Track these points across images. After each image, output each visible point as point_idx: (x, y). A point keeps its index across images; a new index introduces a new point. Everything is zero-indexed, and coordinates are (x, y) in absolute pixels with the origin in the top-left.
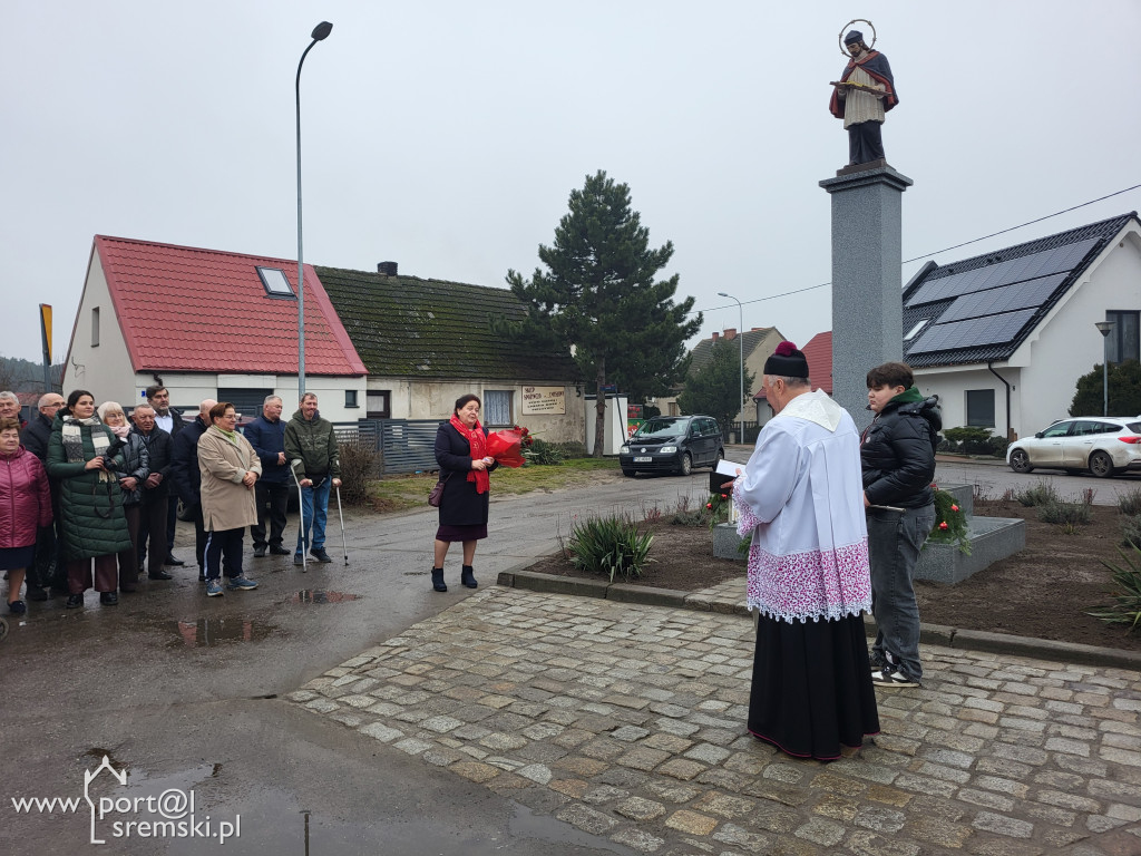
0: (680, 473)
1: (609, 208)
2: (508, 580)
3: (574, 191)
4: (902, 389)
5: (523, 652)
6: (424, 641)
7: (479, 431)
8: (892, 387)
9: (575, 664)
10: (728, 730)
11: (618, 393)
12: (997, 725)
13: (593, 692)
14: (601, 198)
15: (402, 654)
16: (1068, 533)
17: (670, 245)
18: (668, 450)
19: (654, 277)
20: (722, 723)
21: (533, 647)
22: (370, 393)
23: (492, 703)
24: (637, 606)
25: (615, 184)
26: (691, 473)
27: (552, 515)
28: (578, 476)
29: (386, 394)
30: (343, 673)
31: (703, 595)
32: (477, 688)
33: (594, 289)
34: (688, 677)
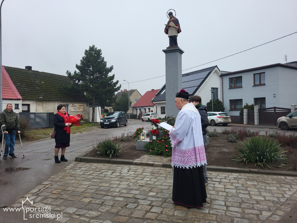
0: (117, 127)
1: (96, 55)
2: (79, 160)
3: (86, 50)
4: (198, 103)
5: (90, 183)
6: (56, 182)
7: (67, 115)
8: (196, 102)
9: (107, 185)
10: (159, 201)
11: (98, 105)
12: (225, 192)
13: (116, 193)
14: (93, 53)
15: (50, 187)
16: (215, 139)
17: (112, 66)
18: (113, 121)
19: (108, 74)
20: (157, 199)
21: (93, 180)
22: (23, 105)
23: (85, 201)
24: (119, 165)
25: (97, 49)
26: (119, 127)
27: (85, 139)
28: (89, 128)
29: (28, 105)
30: (30, 196)
31: (137, 161)
32: (79, 196)
33: (92, 77)
34: (142, 186)
